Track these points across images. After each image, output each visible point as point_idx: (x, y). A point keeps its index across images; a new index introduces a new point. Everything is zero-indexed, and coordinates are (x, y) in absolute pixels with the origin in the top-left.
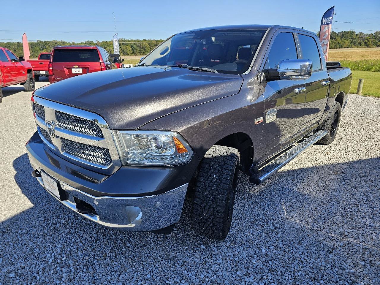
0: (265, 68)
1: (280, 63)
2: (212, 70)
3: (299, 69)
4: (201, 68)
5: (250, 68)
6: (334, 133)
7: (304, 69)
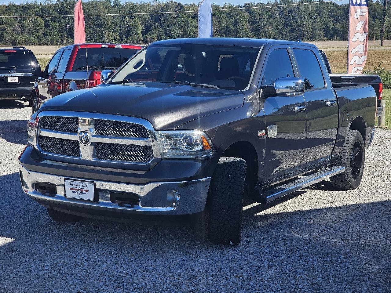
0: (262, 85)
1: (276, 80)
2: (214, 86)
3: (294, 87)
4: (202, 85)
5: (249, 85)
6: (358, 174)
7: (298, 86)
